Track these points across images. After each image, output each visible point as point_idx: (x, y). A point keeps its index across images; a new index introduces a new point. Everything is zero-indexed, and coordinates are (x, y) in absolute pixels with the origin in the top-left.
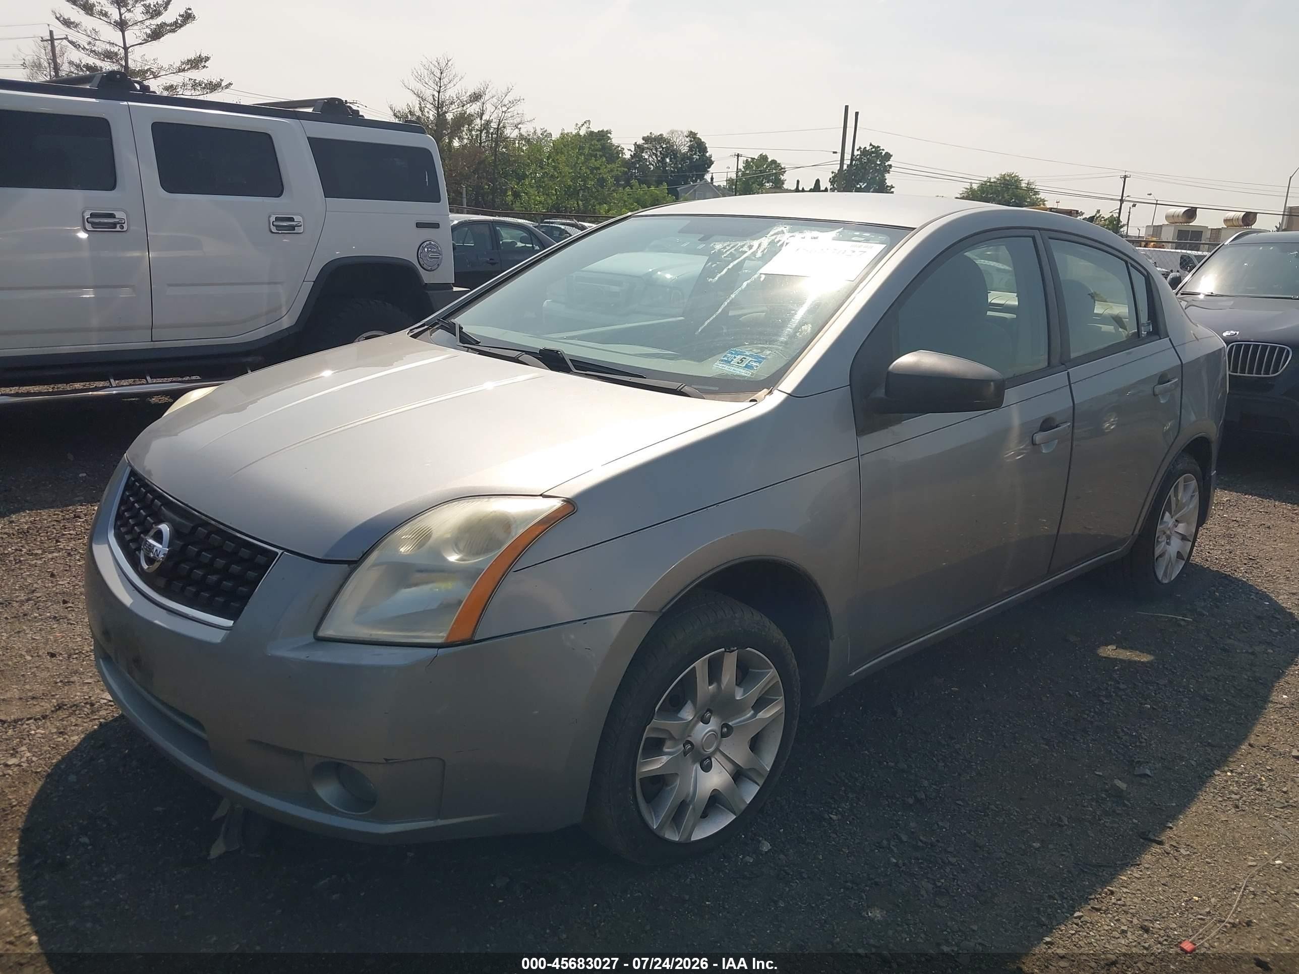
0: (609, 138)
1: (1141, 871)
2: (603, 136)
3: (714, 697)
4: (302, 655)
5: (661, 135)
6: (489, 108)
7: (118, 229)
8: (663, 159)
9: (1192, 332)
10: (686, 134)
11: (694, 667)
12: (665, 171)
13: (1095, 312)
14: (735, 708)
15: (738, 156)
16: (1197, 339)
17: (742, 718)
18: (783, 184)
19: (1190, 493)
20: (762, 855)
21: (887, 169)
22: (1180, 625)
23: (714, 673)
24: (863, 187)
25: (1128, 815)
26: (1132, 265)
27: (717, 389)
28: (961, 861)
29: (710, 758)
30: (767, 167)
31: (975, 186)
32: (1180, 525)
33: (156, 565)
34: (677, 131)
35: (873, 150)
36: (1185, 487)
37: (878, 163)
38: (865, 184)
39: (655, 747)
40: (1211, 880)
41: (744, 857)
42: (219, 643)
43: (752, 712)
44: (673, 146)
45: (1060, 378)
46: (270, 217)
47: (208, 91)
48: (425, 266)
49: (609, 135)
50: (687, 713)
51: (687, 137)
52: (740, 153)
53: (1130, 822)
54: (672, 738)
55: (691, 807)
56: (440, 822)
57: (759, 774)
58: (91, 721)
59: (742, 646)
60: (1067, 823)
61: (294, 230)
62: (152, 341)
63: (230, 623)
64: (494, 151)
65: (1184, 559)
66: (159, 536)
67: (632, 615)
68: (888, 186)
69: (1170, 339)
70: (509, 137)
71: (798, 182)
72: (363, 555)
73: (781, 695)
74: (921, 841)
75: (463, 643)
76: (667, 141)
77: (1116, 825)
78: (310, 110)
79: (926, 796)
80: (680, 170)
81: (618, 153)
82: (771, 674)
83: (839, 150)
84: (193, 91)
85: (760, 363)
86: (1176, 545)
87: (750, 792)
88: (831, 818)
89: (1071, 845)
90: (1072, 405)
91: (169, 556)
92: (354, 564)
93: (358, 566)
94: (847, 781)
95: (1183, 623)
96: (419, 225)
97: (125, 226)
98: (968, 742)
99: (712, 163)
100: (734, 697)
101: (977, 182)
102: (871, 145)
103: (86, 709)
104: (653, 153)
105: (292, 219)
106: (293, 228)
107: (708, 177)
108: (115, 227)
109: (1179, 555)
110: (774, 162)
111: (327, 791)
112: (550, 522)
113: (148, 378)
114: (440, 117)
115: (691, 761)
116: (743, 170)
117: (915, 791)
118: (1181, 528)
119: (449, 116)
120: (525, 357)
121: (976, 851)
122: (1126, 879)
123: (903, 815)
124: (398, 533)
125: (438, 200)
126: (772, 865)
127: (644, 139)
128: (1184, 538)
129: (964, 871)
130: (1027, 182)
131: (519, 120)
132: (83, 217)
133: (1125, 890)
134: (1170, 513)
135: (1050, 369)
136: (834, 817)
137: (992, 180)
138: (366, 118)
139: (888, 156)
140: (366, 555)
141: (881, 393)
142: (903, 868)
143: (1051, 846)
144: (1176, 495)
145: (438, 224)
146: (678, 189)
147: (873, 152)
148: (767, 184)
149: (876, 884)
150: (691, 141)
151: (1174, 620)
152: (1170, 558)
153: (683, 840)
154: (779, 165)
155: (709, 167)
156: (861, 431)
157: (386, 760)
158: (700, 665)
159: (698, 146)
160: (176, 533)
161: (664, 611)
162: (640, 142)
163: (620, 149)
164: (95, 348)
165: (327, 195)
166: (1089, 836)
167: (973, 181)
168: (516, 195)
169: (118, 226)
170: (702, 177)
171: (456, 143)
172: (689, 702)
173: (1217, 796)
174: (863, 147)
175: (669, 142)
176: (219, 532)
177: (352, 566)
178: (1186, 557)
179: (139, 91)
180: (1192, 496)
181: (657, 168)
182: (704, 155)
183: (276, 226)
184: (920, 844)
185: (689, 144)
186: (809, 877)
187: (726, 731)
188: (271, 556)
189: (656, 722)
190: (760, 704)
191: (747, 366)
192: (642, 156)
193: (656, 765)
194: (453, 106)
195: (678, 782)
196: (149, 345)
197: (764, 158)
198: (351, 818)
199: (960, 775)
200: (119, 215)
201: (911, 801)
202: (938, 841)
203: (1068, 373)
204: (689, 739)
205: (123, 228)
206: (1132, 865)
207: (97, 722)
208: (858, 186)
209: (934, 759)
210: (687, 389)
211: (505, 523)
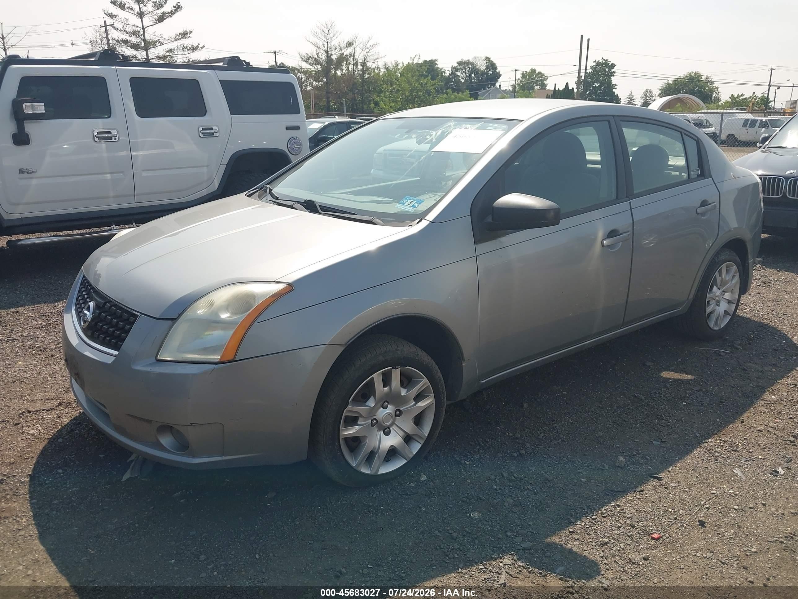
0: (436, 64)
1: (642, 495)
2: (432, 63)
3: (387, 395)
4: (148, 369)
5: (468, 60)
6: (358, 50)
7: (113, 140)
8: (470, 75)
9: (731, 173)
10: (484, 58)
11: (373, 377)
12: (471, 82)
13: (669, 163)
14: (403, 400)
15: (516, 70)
16: (735, 178)
17: (408, 406)
18: (546, 86)
19: (731, 274)
20: (420, 482)
21: (612, 74)
22: (720, 355)
23: (386, 381)
24: (597, 86)
25: (646, 464)
26: (685, 134)
27: (394, 219)
28: (535, 488)
29: (389, 428)
30: (536, 76)
31: (671, 82)
32: (727, 294)
33: (87, 324)
34: (478, 57)
35: (604, 62)
36: (727, 271)
37: (607, 70)
38: (599, 84)
39: (352, 421)
40: (684, 501)
41: (409, 484)
42: (110, 364)
43: (414, 403)
44: (476, 66)
45: (625, 205)
46: (199, 128)
47: (192, 51)
48: (292, 152)
49: (436, 62)
50: (371, 403)
51: (484, 60)
52: (517, 69)
53: (646, 468)
54: (362, 416)
55: (377, 455)
56: (225, 458)
57: (421, 438)
58: (75, 411)
59: (403, 365)
60: (607, 468)
61: (213, 135)
62: (135, 203)
63: (116, 353)
64: (362, 76)
65: (730, 315)
66: (88, 309)
67: (327, 346)
68: (613, 85)
69: (712, 179)
70: (370, 68)
71: (555, 85)
72: (179, 315)
73: (431, 393)
74: (514, 477)
75: (229, 362)
76: (472, 64)
77: (636, 470)
78: (221, 64)
79: (526, 452)
80: (480, 81)
81: (442, 73)
82: (424, 382)
83: (578, 64)
84: (183, 52)
85: (420, 204)
86: (723, 306)
87: (416, 447)
88: (465, 463)
89: (605, 480)
90: (632, 222)
91: (93, 319)
92: (174, 320)
93: (177, 321)
94: (481, 443)
95: (722, 354)
96: (287, 128)
97: (117, 138)
98: (563, 422)
99: (500, 76)
100: (400, 394)
101: (672, 79)
102: (603, 59)
103: (74, 405)
104: (464, 72)
105: (212, 129)
106: (213, 134)
107: (497, 85)
108: (112, 139)
109: (726, 313)
110: (540, 73)
111: (166, 440)
112: (277, 297)
113: (134, 224)
114: (329, 57)
115: (377, 430)
116: (521, 79)
117: (520, 449)
118: (727, 296)
119: (334, 57)
120: (297, 205)
121: (546, 483)
122: (631, 499)
123: (509, 462)
124: (198, 302)
125: (298, 112)
126: (425, 488)
127: (457, 63)
128: (729, 302)
129: (535, 493)
130: (706, 76)
131: (376, 57)
132: (93, 134)
133: (628, 505)
134: (717, 286)
135: (617, 200)
136: (467, 463)
137: (682, 77)
138: (254, 66)
139: (613, 66)
140: (180, 315)
141: (490, 219)
142: (499, 491)
143: (592, 481)
144: (720, 274)
145: (299, 127)
146: (479, 93)
147: (603, 64)
148: (536, 87)
149: (481, 499)
150: (487, 63)
151: (718, 352)
152: (719, 314)
153: (373, 472)
154: (543, 75)
155: (499, 78)
156: (477, 242)
157: (191, 424)
158: (377, 377)
159: (492, 66)
160: (97, 307)
161: (348, 344)
162: (455, 65)
163: (443, 70)
164: (113, 207)
165: (232, 114)
166: (618, 476)
167: (669, 79)
168: (377, 104)
169: (113, 138)
170: (494, 85)
171: (339, 73)
172: (372, 397)
173: (706, 454)
174: (597, 61)
175: (473, 64)
176: (115, 305)
177: (174, 321)
178: (731, 313)
179: (122, 60)
180: (734, 276)
181: (466, 81)
182: (495, 71)
183: (203, 133)
184: (513, 478)
185: (486, 65)
186: (443, 495)
187: (398, 413)
188: (136, 316)
189: (350, 407)
190: (419, 397)
191: (412, 206)
192: (456, 74)
193: (351, 431)
194: (336, 50)
195: (368, 440)
196: (133, 205)
197: (533, 71)
198: (178, 455)
199: (551, 441)
200: (114, 132)
201: (515, 455)
202: (525, 477)
203: (630, 202)
204: (374, 417)
205: (116, 139)
206: (638, 491)
207: (79, 412)
208: (594, 86)
209: (538, 432)
210: (377, 220)
211: (251, 297)
